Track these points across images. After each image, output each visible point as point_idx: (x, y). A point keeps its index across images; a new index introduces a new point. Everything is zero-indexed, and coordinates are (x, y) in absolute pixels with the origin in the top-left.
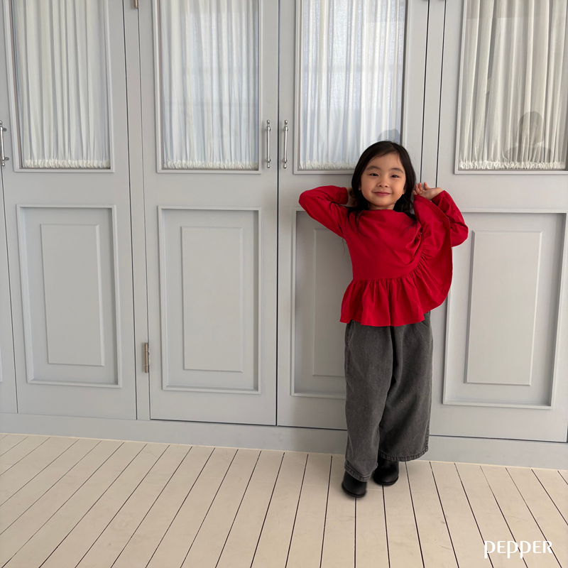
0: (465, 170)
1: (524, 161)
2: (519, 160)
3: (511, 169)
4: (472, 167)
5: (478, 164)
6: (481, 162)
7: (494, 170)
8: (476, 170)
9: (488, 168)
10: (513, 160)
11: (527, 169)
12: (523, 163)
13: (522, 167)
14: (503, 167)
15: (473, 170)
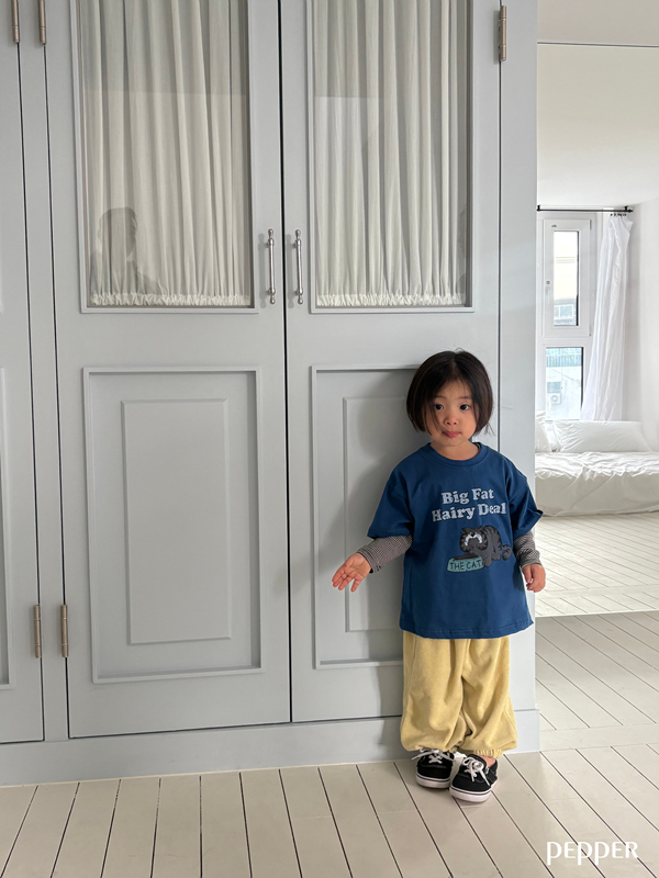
0: (101, 306)
1: (192, 293)
2: (184, 293)
3: (173, 306)
4: (112, 303)
5: (122, 297)
6: (125, 294)
7: (147, 306)
8: (119, 306)
9: (137, 303)
10: (176, 292)
11: (195, 307)
12: (189, 296)
13: (188, 302)
14: (159, 302)
15: (114, 306)
